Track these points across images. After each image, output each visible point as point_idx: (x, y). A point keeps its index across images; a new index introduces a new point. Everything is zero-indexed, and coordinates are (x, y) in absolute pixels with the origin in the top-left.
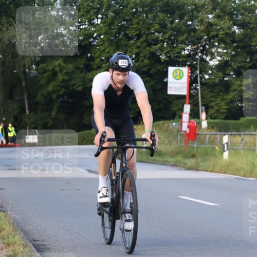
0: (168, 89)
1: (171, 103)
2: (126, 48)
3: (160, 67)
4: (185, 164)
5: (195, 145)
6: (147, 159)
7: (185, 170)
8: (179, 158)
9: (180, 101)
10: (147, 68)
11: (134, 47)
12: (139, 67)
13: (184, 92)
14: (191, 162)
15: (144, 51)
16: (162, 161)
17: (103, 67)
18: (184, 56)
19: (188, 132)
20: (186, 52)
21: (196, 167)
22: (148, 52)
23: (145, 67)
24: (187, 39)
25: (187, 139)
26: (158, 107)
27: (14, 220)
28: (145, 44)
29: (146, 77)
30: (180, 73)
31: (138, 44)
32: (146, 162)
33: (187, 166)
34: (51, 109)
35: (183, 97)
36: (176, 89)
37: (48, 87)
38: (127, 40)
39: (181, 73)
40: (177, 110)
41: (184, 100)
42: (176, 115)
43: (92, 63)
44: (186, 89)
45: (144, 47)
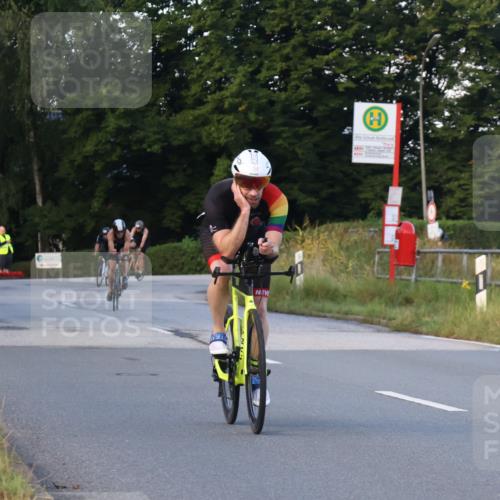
0: (354, 151)
1: (358, 182)
2: (259, 61)
3: (334, 104)
4: (390, 319)
5: (413, 277)
6: (306, 307)
7: (390, 332)
8: (377, 307)
9: (379, 178)
10: (306, 104)
11: (277, 56)
12: (287, 103)
13: (389, 158)
14: (404, 314)
15: (299, 67)
16: (338, 313)
17: (208, 102)
18: (388, 79)
19: (397, 247)
20: (394, 69)
21: (414, 325)
22: (310, 70)
23: (302, 101)
24: (396, 40)
25: (396, 262)
26: (330, 190)
27: (12, 440)
28: (302, 51)
29: (304, 125)
30: (380, 115)
31: (287, 50)
32: (303, 314)
33: (394, 323)
34: (92, 195)
35: (387, 169)
36: (371, 151)
37: (84, 146)
38: (261, 41)
39: (383, 115)
40: (373, 199)
41: (388, 176)
42: (369, 210)
43: (183, 93)
44: (393, 151)
45: (300, 59)
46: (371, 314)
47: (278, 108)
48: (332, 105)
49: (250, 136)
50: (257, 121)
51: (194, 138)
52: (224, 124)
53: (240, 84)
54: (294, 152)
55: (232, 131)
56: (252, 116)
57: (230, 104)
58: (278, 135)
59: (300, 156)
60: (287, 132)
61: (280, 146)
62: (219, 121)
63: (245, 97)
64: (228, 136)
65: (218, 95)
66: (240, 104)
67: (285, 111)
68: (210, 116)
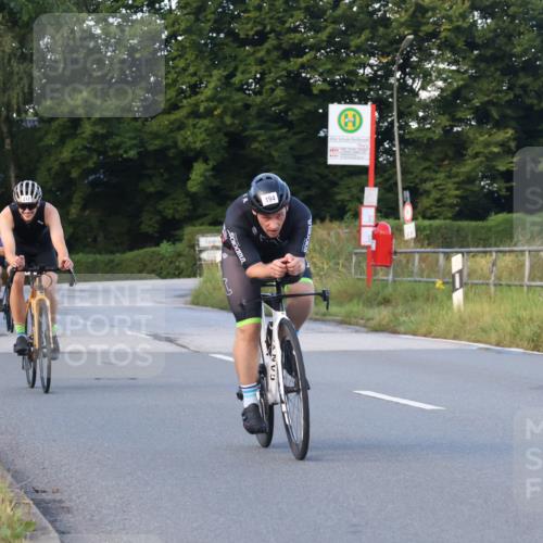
0: (329, 153)
1: (335, 184)
2: (233, 64)
3: (309, 106)
4: (368, 320)
5: (390, 277)
7: (367, 332)
8: (355, 307)
9: (356, 179)
10: (281, 107)
11: (251, 60)
12: (262, 106)
13: (364, 159)
14: (382, 314)
15: (273, 70)
16: (317, 314)
17: (183, 107)
18: (362, 80)
19: (374, 248)
20: (368, 70)
21: (392, 325)
22: (284, 73)
23: (277, 104)
25: (373, 263)
28: (275, 54)
29: (280, 128)
30: (354, 116)
31: (261, 54)
33: (372, 323)
34: (69, 201)
35: (362, 170)
36: (346, 152)
37: (61, 153)
38: (235, 45)
39: (357, 116)
40: (349, 201)
41: (364, 177)
42: (346, 211)
44: (368, 152)
45: (275, 62)
46: (348, 315)
47: (253, 111)
48: (307, 108)
49: (226, 140)
50: (233, 124)
51: (170, 143)
52: (200, 128)
53: (215, 88)
54: (270, 155)
55: (208, 135)
56: (228, 120)
57: (205, 108)
58: (254, 139)
59: (276, 159)
60: (263, 135)
61: (256, 149)
62: (194, 126)
63: (220, 101)
64: (204, 140)
65: (193, 100)
66: (215, 108)
67: (261, 114)
68: (186, 121)
